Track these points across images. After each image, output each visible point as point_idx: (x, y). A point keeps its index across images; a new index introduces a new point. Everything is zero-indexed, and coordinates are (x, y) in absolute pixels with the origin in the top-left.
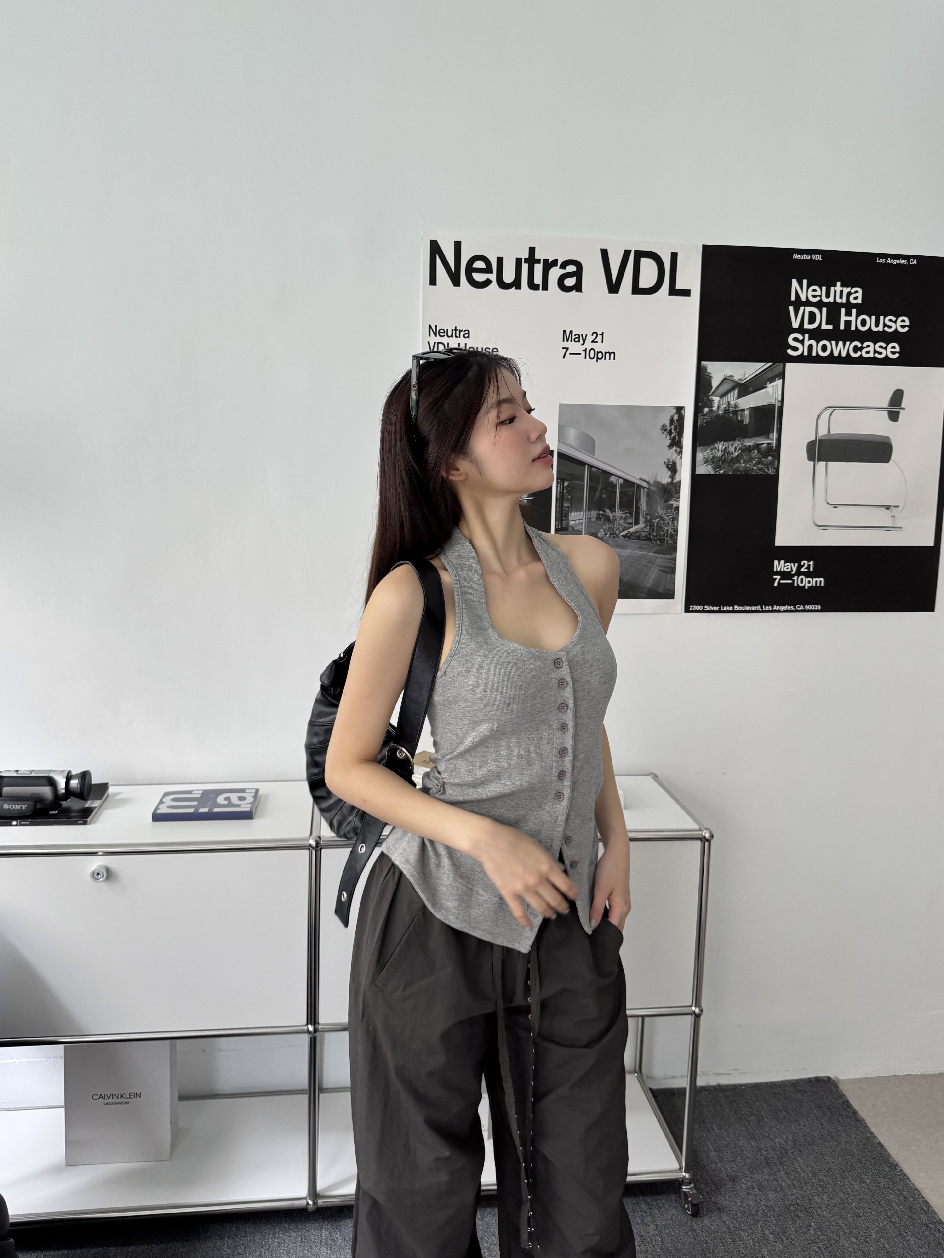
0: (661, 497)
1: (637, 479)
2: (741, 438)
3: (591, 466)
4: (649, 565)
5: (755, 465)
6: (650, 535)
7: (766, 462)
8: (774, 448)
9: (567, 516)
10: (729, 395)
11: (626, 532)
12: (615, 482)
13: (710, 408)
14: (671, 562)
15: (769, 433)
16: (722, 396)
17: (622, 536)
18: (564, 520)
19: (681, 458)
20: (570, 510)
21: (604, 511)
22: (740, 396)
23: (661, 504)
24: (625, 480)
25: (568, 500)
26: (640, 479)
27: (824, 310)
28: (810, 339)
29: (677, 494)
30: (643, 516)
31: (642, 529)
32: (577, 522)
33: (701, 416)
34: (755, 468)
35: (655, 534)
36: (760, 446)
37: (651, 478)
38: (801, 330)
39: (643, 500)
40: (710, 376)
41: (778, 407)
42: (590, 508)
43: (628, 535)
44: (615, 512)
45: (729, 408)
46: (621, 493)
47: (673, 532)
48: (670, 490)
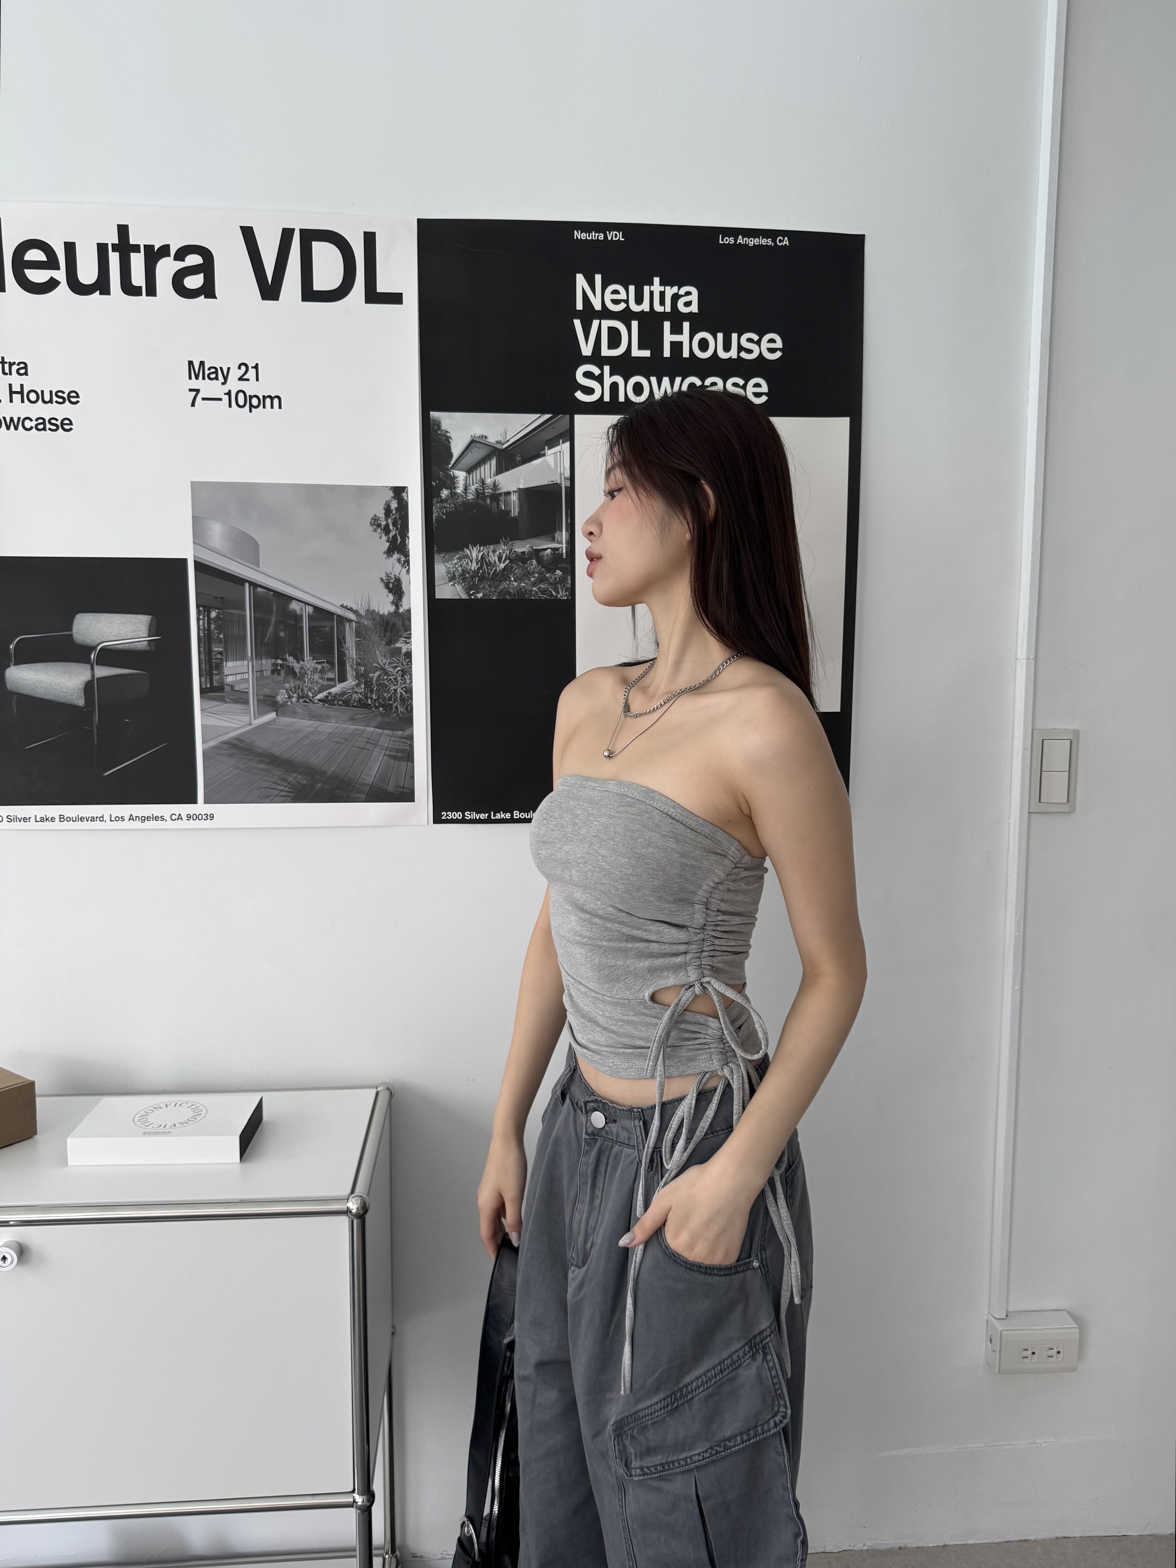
0: (380, 636)
1: (337, 607)
2: (508, 539)
3: (254, 585)
4: (369, 746)
5: (534, 584)
6: (366, 698)
7: (553, 579)
8: (564, 556)
9: (219, 667)
10: (482, 468)
11: (325, 693)
12: (299, 612)
13: (451, 490)
14: (404, 742)
15: (554, 532)
16: (470, 471)
17: (319, 700)
18: (216, 674)
19: (408, 571)
20: (224, 657)
21: (284, 660)
22: (500, 470)
23: (381, 648)
24: (316, 608)
25: (220, 641)
26: (342, 606)
27: (635, 324)
28: (612, 374)
29: (406, 632)
30: (352, 668)
31: (353, 689)
32: (239, 677)
33: (438, 502)
34: (535, 589)
35: (374, 697)
36: (541, 554)
37: (361, 605)
38: (597, 358)
39: (351, 642)
40: (446, 436)
41: (566, 487)
42: (258, 655)
43: (330, 698)
44: (303, 661)
45: (483, 490)
46: (311, 629)
47: (404, 693)
48: (394, 625)
